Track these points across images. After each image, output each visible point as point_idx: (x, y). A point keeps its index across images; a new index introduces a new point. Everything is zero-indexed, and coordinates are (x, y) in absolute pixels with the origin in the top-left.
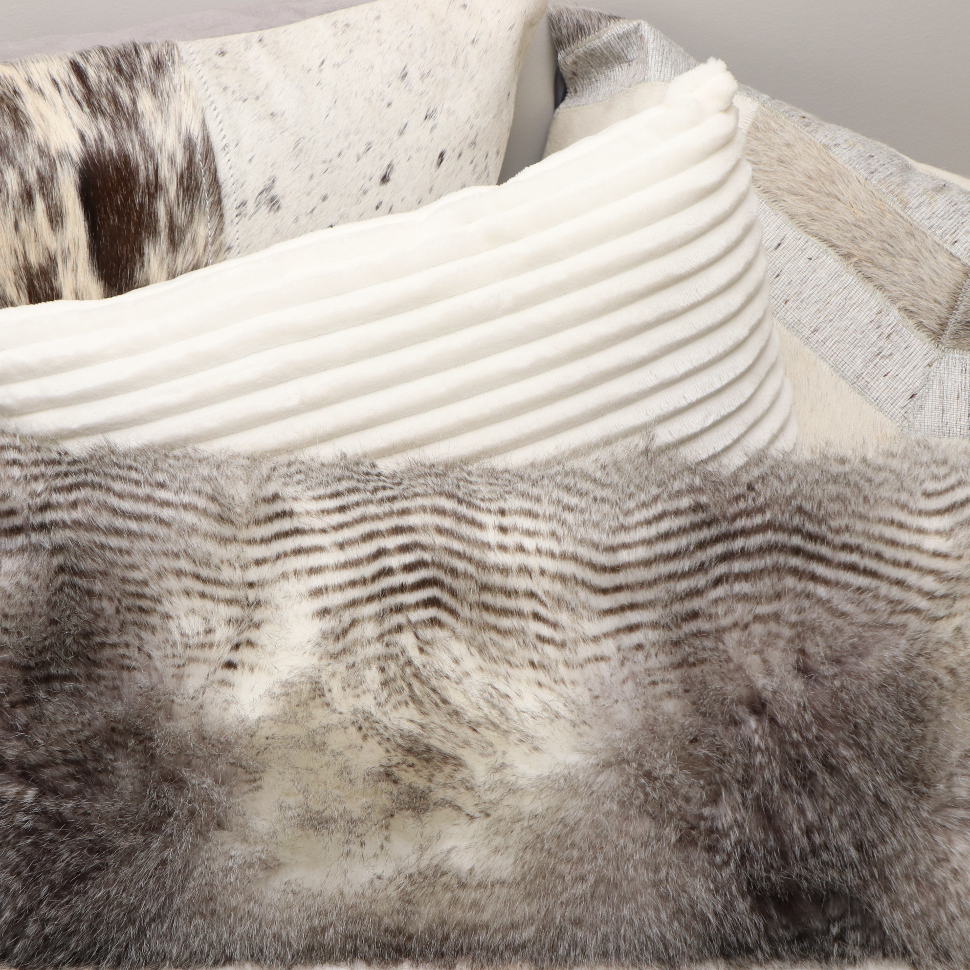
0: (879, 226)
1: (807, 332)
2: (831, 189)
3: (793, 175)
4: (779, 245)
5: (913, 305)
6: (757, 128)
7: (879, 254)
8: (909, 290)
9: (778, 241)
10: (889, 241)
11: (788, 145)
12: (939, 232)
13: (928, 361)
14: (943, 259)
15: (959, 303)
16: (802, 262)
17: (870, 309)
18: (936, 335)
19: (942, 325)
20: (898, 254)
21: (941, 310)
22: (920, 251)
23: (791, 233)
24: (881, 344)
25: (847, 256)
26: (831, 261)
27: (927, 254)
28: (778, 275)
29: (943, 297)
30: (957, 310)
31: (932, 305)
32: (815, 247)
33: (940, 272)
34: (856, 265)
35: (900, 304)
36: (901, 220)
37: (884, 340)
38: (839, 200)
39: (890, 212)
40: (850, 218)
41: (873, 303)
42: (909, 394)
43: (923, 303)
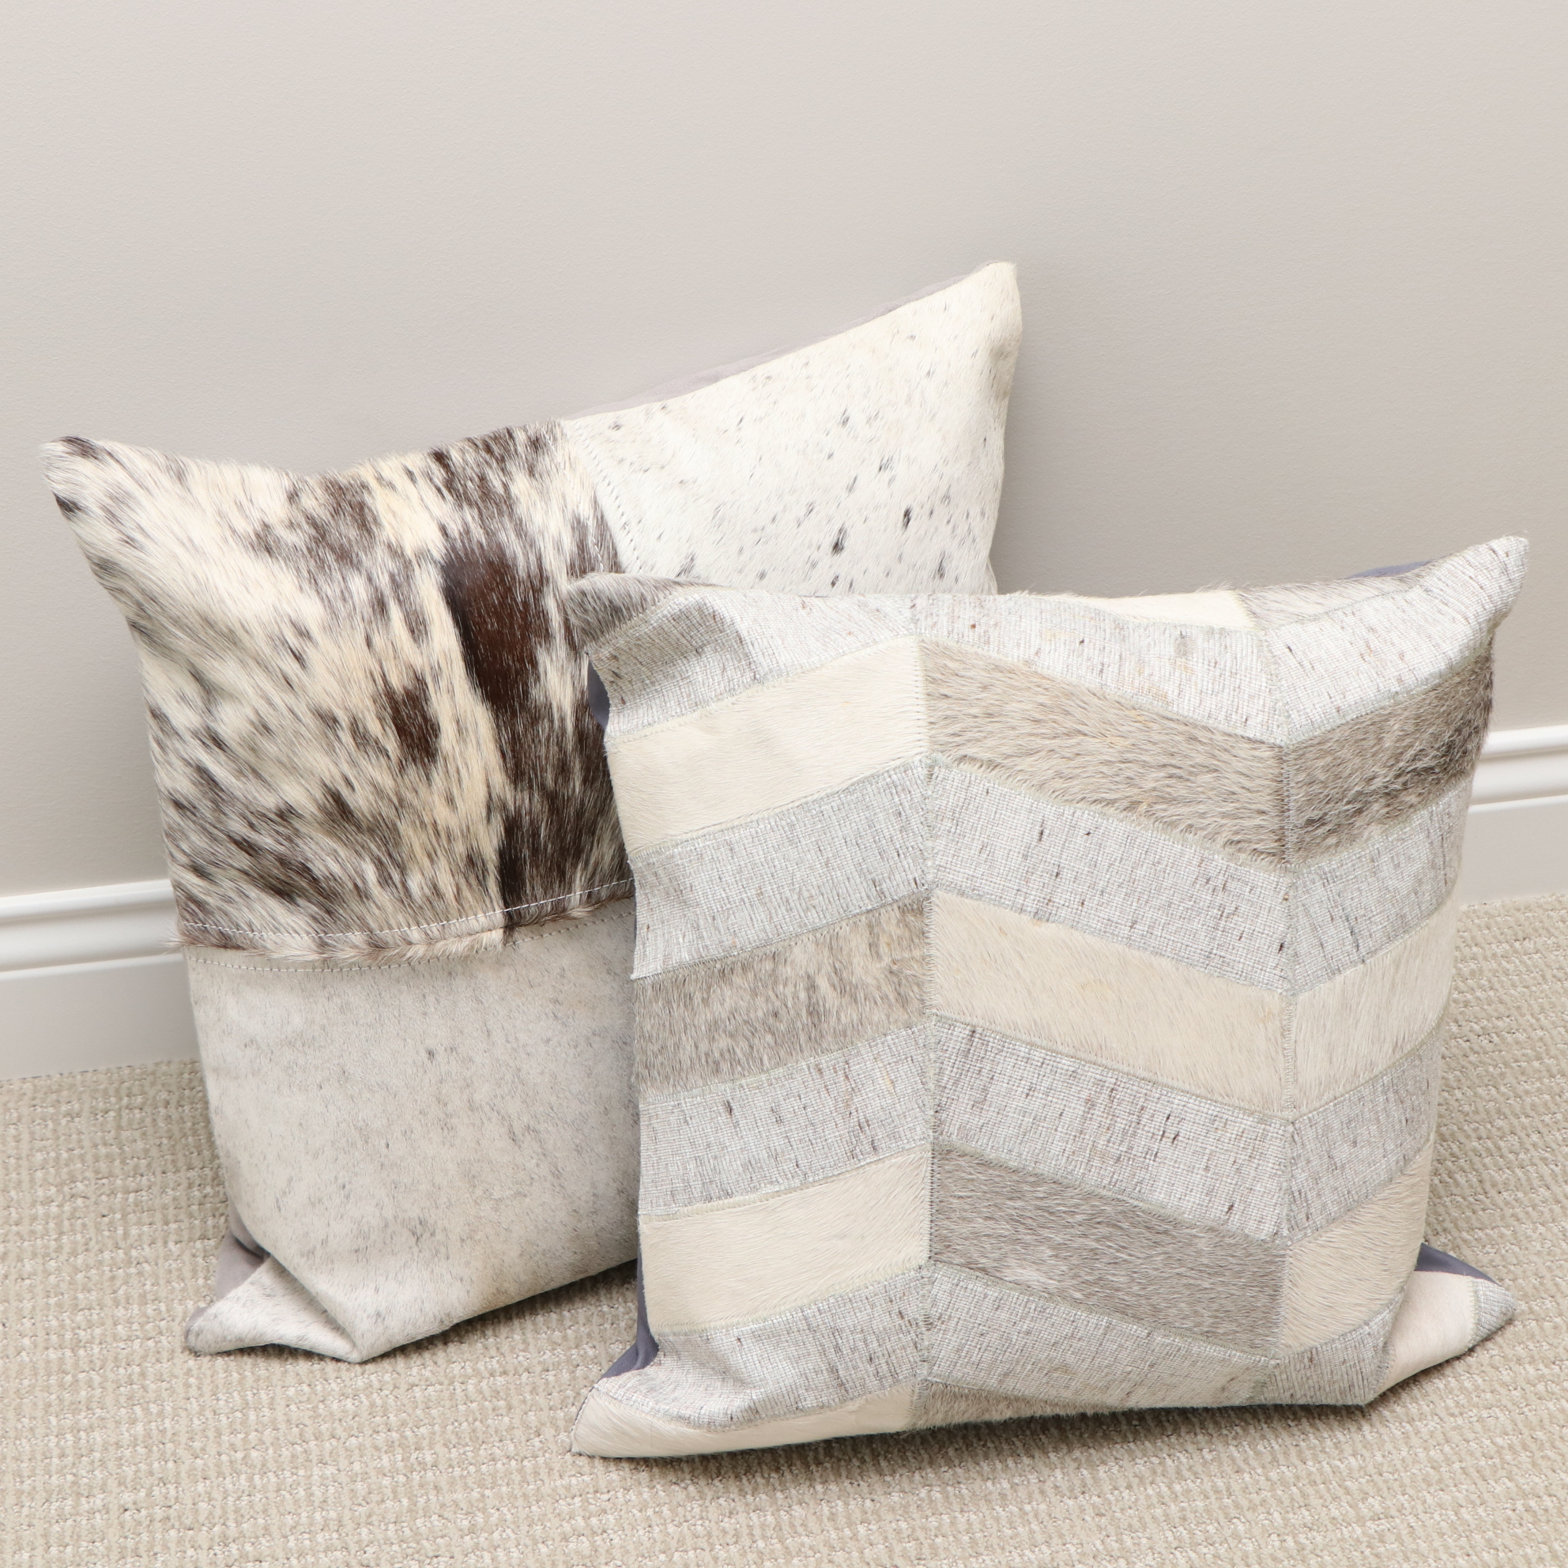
0: (1149, 747)
1: (1125, 931)
2: (1069, 724)
3: (1014, 728)
4: (1042, 833)
5: (1237, 833)
6: (934, 681)
7: (1168, 786)
8: (1224, 815)
9: (1038, 829)
10: (1174, 762)
11: (985, 688)
12: (1221, 717)
13: (1281, 896)
14: (1244, 750)
15: (1286, 800)
16: (1080, 840)
17: (1190, 863)
18: (1279, 855)
19: (1279, 840)
20: (1191, 773)
21: (1271, 822)
22: (1214, 756)
23: (1049, 810)
24: (1218, 901)
25: (1133, 806)
26: (1117, 826)
27: (1225, 756)
28: (1058, 874)
29: (1264, 801)
30: (1289, 810)
31: (1258, 820)
32: (1086, 817)
33: (1248, 773)
34: (1149, 814)
35: (1221, 840)
36: (1172, 725)
37: (1221, 894)
38: (1085, 735)
39: (1154, 721)
40: (1110, 755)
41: (1189, 852)
42: (1276, 946)
43: (1247, 823)
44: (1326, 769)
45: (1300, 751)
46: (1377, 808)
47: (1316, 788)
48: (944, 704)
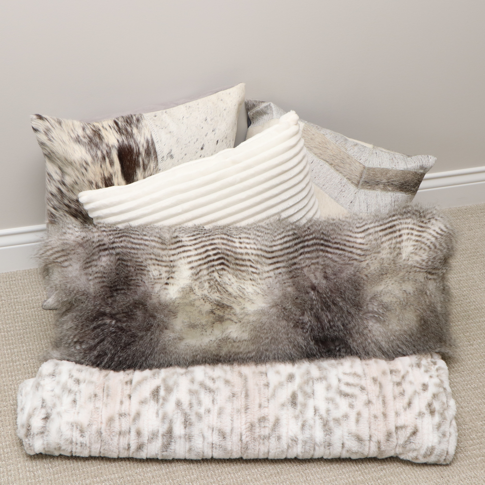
0: (339, 156)
1: (321, 186)
2: (326, 146)
3: (315, 143)
5: (350, 177)
6: (304, 130)
7: (340, 163)
8: (349, 173)
9: (312, 161)
10: (343, 160)
11: (313, 135)
12: (356, 157)
13: (355, 192)
14: (358, 164)
15: (362, 176)
16: (319, 166)
17: (338, 179)
18: (357, 185)
19: (358, 182)
20: (345, 163)
21: (358, 178)
22: (351, 162)
23: (316, 159)
24: (342, 188)
25: (331, 164)
26: (327, 166)
27: (353, 163)
28: (312, 170)
29: (358, 174)
30: (362, 178)
31: (355, 177)
32: (322, 162)
33: (357, 168)
34: (334, 167)
35: (346, 177)
36: (345, 154)
38: (328, 149)
39: (342, 152)
40: (331, 154)
41: (339, 177)
42: (350, 202)
43: (353, 176)
44: (373, 174)
45: (369, 169)
46: (381, 186)
47: (369, 176)
48: (304, 134)
